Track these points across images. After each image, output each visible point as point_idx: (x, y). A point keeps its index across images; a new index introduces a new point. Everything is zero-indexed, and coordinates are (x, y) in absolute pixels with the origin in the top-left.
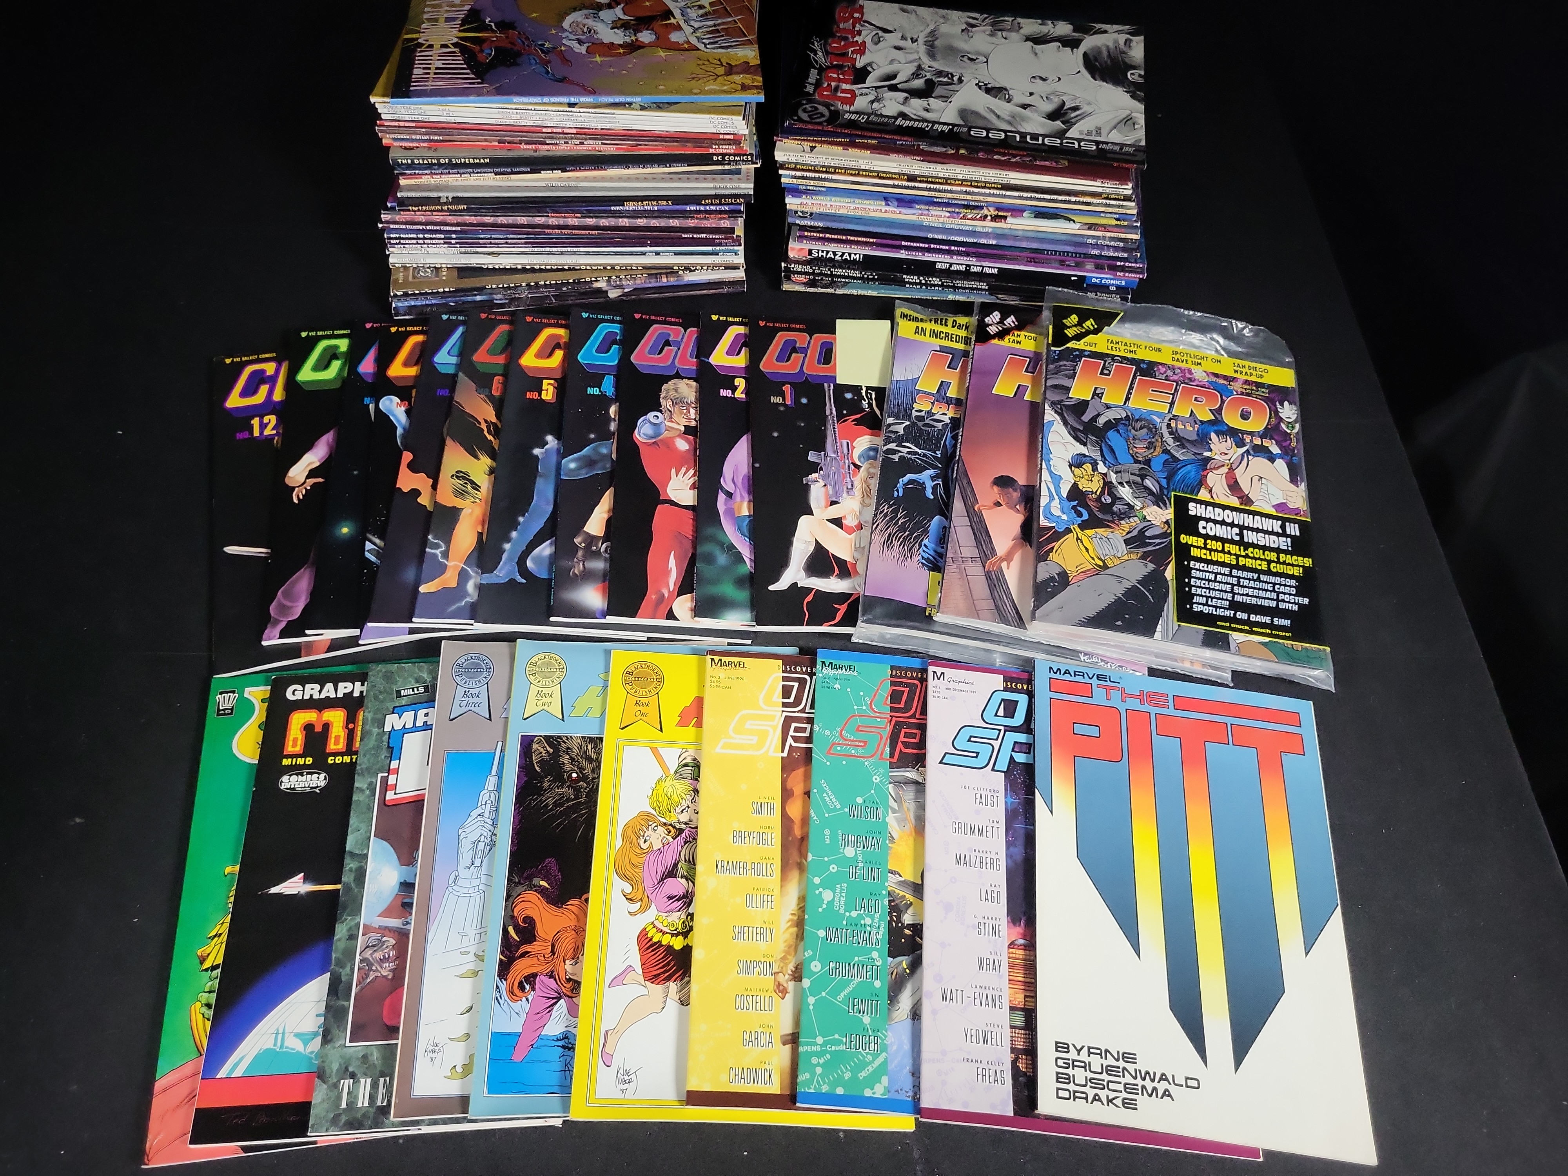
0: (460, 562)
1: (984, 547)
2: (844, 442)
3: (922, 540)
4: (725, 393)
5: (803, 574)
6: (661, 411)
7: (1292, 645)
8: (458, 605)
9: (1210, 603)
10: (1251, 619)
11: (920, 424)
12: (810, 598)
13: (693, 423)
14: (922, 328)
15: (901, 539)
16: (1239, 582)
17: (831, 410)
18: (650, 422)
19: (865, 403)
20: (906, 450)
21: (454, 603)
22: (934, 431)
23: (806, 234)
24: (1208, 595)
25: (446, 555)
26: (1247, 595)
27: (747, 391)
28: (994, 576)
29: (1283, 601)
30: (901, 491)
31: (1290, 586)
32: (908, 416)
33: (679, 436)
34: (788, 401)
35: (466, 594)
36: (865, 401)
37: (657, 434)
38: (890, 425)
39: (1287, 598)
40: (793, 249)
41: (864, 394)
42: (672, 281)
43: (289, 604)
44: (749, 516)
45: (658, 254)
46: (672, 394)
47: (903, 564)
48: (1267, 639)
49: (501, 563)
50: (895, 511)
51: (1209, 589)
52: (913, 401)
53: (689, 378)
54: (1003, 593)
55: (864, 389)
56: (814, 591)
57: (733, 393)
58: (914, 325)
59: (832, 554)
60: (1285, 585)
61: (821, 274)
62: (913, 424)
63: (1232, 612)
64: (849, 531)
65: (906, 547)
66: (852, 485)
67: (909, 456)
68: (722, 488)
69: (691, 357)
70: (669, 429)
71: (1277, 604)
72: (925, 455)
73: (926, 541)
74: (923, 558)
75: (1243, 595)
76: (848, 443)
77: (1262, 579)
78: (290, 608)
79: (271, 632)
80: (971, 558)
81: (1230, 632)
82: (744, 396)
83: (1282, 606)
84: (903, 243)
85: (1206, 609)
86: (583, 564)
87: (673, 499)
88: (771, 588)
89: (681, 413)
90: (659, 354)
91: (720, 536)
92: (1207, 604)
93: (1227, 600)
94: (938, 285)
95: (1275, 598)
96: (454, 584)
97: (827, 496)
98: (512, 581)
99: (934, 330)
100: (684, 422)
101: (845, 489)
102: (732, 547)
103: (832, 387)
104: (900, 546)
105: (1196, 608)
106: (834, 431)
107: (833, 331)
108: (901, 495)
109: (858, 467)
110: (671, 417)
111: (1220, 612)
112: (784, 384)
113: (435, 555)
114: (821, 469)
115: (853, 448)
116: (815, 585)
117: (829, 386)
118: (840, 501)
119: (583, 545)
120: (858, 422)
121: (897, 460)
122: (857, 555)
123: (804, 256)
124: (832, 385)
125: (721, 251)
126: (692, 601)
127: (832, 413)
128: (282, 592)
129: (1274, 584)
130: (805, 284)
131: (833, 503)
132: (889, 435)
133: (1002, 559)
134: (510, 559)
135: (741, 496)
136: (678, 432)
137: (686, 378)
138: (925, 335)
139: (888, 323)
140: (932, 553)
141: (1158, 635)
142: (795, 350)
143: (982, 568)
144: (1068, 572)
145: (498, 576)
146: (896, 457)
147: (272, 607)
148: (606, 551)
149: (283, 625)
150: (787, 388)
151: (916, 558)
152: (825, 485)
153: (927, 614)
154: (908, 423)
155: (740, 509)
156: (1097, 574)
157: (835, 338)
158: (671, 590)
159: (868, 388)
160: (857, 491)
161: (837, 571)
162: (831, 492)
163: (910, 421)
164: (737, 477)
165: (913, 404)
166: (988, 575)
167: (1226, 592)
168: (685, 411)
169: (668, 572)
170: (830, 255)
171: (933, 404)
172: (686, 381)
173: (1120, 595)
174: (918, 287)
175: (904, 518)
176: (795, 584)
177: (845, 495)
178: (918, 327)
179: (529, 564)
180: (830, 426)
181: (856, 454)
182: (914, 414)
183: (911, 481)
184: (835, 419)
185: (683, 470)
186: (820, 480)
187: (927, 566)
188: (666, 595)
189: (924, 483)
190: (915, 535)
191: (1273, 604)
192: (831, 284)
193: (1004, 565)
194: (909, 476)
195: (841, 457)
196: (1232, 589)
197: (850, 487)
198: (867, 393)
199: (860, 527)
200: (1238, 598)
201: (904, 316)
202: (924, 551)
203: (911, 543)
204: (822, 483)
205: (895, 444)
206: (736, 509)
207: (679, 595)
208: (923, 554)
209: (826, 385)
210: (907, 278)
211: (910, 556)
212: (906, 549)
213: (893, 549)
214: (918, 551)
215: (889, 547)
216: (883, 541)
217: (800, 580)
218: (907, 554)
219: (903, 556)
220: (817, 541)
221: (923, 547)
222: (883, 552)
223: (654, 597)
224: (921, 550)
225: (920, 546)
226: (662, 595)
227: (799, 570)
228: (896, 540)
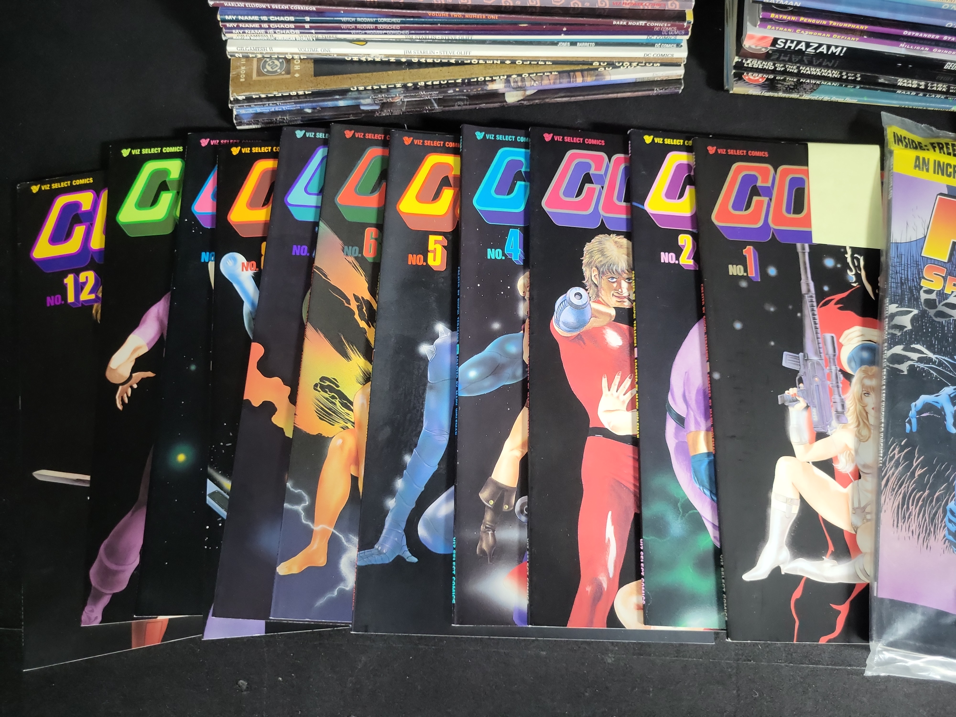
0: (330, 525)
2: (828, 336)
3: (947, 503)
4: (667, 258)
5: (786, 553)
6: (584, 286)
8: (329, 595)
11: (932, 312)
12: (797, 594)
13: (626, 304)
14: (924, 159)
15: (920, 503)
17: (808, 285)
18: (572, 304)
19: (851, 275)
20: (915, 356)
21: (322, 593)
22: (949, 323)
23: (773, 15)
25: (310, 512)
27: (697, 256)
30: (914, 421)
32: (914, 301)
33: (609, 325)
34: (752, 274)
35: (339, 579)
36: (851, 271)
37: (581, 323)
38: (892, 316)
40: (752, 37)
41: (849, 260)
42: (590, 80)
43: (113, 567)
44: (709, 454)
45: (573, 43)
46: (597, 256)
47: (925, 544)
49: (384, 531)
52: (921, 278)
53: (618, 233)
55: (849, 251)
56: (804, 579)
57: (677, 258)
58: (912, 154)
59: (823, 519)
61: (785, 72)
62: (923, 314)
64: (844, 481)
65: (927, 516)
66: (843, 406)
67: (922, 365)
68: (670, 409)
69: (619, 199)
70: (596, 314)
72: (940, 364)
73: (952, 505)
74: (950, 532)
76: (832, 337)
78: (115, 573)
79: (92, 611)
82: (691, 262)
84: (906, 33)
86: (493, 535)
87: (607, 426)
88: (747, 577)
89: (611, 289)
90: (578, 195)
91: (671, 489)
94: (941, 92)
96: (322, 561)
97: (811, 425)
98: (399, 560)
99: (939, 162)
100: (614, 302)
101: (834, 413)
102: (688, 506)
103: (807, 249)
104: (919, 514)
106: (814, 319)
107: (804, 160)
108: (915, 429)
109: (848, 377)
110: (598, 296)
112: (745, 244)
113: (296, 514)
114: (801, 381)
115: (841, 346)
116: (802, 570)
117: (803, 249)
118: (829, 433)
119: (492, 502)
120: (845, 305)
121: (906, 373)
122: (858, 521)
123: (764, 47)
124: (807, 246)
125: (658, 42)
126: (639, 592)
127: (809, 291)
128: (106, 549)
130: (763, 86)
131: (820, 436)
132: (893, 331)
134: (395, 524)
135: (697, 423)
136: (607, 320)
137: (614, 232)
138: (927, 170)
139: (876, 149)
142: (755, 191)
145: (380, 553)
146: (904, 367)
147: (93, 572)
148: (522, 512)
149: (105, 601)
150: (749, 252)
151: (942, 533)
152: (808, 407)
154: (915, 312)
155: (695, 443)
157: (807, 173)
158: (611, 575)
159: (855, 250)
160: (850, 416)
161: (831, 548)
162: (815, 418)
163: (918, 307)
164: (689, 393)
165: (920, 279)
168: (615, 285)
169: (604, 547)
170: (802, 46)
171: (945, 279)
174: (914, 93)
175: (922, 468)
176: (777, 570)
177: (834, 423)
178: (918, 158)
179: (422, 531)
180: (807, 310)
181: (845, 354)
182: (924, 296)
183: (928, 407)
184: (814, 299)
185: (617, 379)
186: (801, 399)
187: (955, 545)
188: (605, 585)
189: (942, 409)
190: (937, 494)
192: (798, 86)
194: (924, 399)
195: (826, 360)
197: (840, 409)
198: (853, 258)
199: (858, 475)
201: (899, 140)
202: (950, 521)
203: (933, 508)
204: (802, 404)
205: (901, 347)
206: (690, 443)
207: (622, 584)
208: (950, 526)
209: (799, 246)
210: (901, 82)
211: (932, 530)
212: (927, 520)
213: (910, 520)
214: (942, 521)
215: (904, 517)
216: (897, 503)
217: (783, 563)
218: (928, 528)
219: (924, 532)
220: (801, 498)
221: (949, 514)
222: (897, 526)
223: (589, 589)
224: (946, 519)
225: (945, 512)
226: (600, 586)
227: (780, 548)
228: (912, 505)
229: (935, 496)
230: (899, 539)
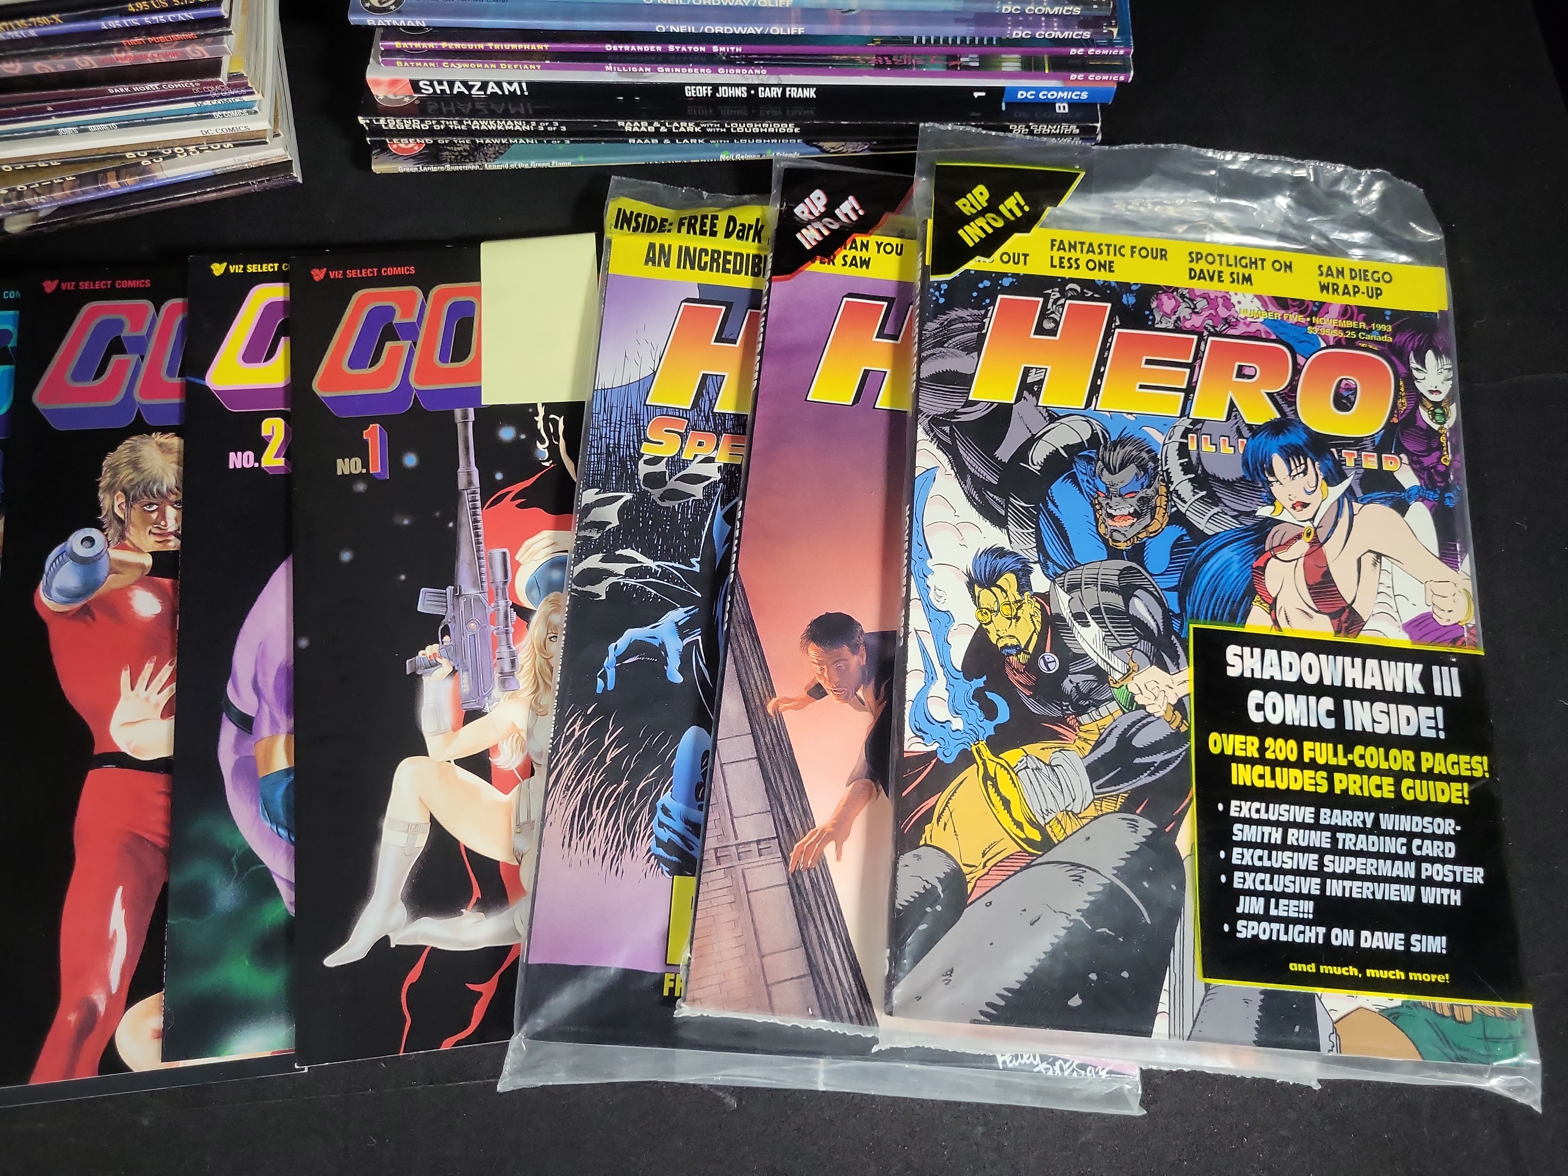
1: (787, 808)
2: (497, 553)
3: (657, 797)
4: (239, 460)
5: (401, 911)
6: (99, 526)
7: (1452, 1007)
9: (1273, 912)
10: (1363, 945)
11: (656, 494)
12: (414, 975)
13: (174, 544)
14: (662, 246)
15: (611, 803)
16: (1334, 840)
17: (469, 474)
18: (75, 558)
19: (542, 449)
20: (620, 568)
22: (684, 508)
23: (398, 44)
24: (1269, 888)
26: (1352, 876)
27: (288, 451)
28: (808, 885)
29: (1430, 882)
30: (611, 673)
31: (1444, 838)
32: (627, 479)
33: (141, 582)
34: (375, 468)
36: (542, 442)
37: (90, 585)
38: (588, 508)
39: (1438, 872)
40: (378, 83)
41: (540, 425)
42: (131, 183)
44: (287, 772)
45: (82, 129)
46: (126, 475)
47: (614, 868)
48: (1397, 999)
50: (598, 733)
51: (1272, 871)
52: (642, 438)
53: (164, 430)
54: (827, 926)
55: (541, 411)
56: (427, 950)
57: (258, 459)
58: (642, 241)
59: (467, 849)
60: (1433, 837)
61: (447, 132)
62: (641, 498)
63: (1322, 930)
64: (506, 783)
65: (621, 821)
66: (513, 662)
67: (631, 582)
68: (229, 705)
69: (170, 373)
70: (118, 567)
71: (1418, 895)
72: (665, 574)
73: (666, 799)
74: (659, 842)
75: (1343, 877)
76: (504, 553)
77: (1383, 827)
80: (758, 842)
81: (1318, 991)
82: (281, 462)
83: (1429, 896)
84: (608, 47)
85: (1264, 931)
87: (124, 749)
88: (332, 961)
89: (146, 522)
90: (98, 375)
91: (222, 835)
92: (1266, 917)
93: (1308, 897)
94: (694, 135)
95: (1413, 876)
97: (458, 699)
99: (687, 249)
100: (151, 543)
101: (497, 675)
103: (472, 417)
104: (608, 821)
105: (1246, 930)
106: (476, 528)
107: (474, 274)
108: (611, 686)
109: (524, 614)
110: (122, 537)
111: (1296, 935)
112: (365, 422)
114: (446, 631)
115: (517, 565)
116: (426, 936)
117: (465, 416)
118: (487, 709)
120: (528, 499)
121: (603, 597)
122: (519, 846)
123: (405, 96)
124: (471, 411)
125: (217, 108)
126: (159, 1012)
127: (470, 483)
129: (1411, 836)
130: (417, 158)
131: (471, 716)
132: (587, 533)
133: (826, 837)
135: (274, 723)
136: (138, 573)
137: (156, 429)
138: (667, 264)
139: (590, 238)
140: (678, 826)
141: (1161, 1025)
142: (391, 333)
143: (782, 865)
144: (966, 870)
146: (601, 589)
150: (373, 434)
151: (645, 845)
152: (454, 671)
153: (666, 993)
154: (628, 496)
155: (269, 755)
156: (1028, 866)
157: (478, 293)
158: (114, 990)
159: (550, 408)
160: (524, 679)
161: (477, 893)
162: (466, 687)
163: (632, 489)
164: (264, 675)
165: (640, 443)
166: (795, 885)
167: (1307, 873)
168: (154, 516)
169: (105, 945)
170: (458, 88)
171: (683, 437)
172: (158, 437)
173: (1078, 916)
174: (655, 141)
175: (618, 746)
176: (384, 942)
177: (496, 692)
178: (652, 246)
180: (465, 517)
181: (522, 580)
182: (643, 469)
183: (636, 647)
184: (478, 497)
185: (149, 668)
186: (443, 661)
187: (667, 862)
188: (102, 1008)
189: (662, 645)
190: (642, 785)
191: (1407, 894)
192: (474, 153)
193: (829, 850)
194: (631, 634)
195: (490, 592)
196: (1321, 864)
197: (507, 668)
198: (546, 419)
199: (528, 770)
200: (1335, 888)
201: (624, 220)
202: (661, 824)
203: (632, 808)
204: (446, 667)
205: (600, 556)
206: (260, 756)
207: (130, 1002)
208: (660, 832)
209: (458, 412)
210: (629, 127)
211: (629, 843)
212: (621, 828)
213: (592, 832)
214: (646, 827)
215: (582, 829)
216: (573, 808)
217: (394, 930)
218: (622, 842)
219: (614, 848)
220: (433, 819)
221: (659, 813)
222: (570, 845)
223: (72, 1018)
224: (655, 823)
225: (653, 812)
226: (92, 1009)
227: (393, 905)
228: (598, 808)
229: (638, 789)
230: (570, 865)
